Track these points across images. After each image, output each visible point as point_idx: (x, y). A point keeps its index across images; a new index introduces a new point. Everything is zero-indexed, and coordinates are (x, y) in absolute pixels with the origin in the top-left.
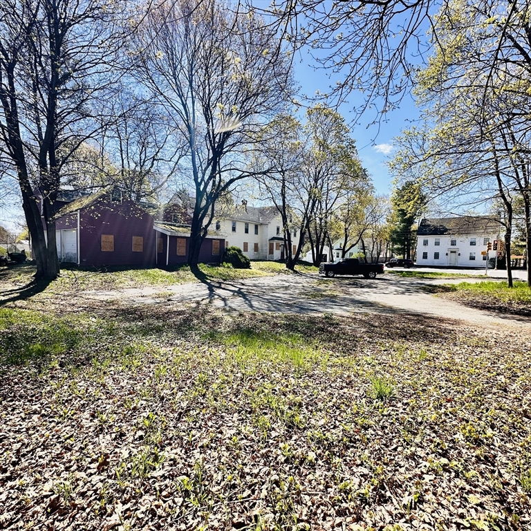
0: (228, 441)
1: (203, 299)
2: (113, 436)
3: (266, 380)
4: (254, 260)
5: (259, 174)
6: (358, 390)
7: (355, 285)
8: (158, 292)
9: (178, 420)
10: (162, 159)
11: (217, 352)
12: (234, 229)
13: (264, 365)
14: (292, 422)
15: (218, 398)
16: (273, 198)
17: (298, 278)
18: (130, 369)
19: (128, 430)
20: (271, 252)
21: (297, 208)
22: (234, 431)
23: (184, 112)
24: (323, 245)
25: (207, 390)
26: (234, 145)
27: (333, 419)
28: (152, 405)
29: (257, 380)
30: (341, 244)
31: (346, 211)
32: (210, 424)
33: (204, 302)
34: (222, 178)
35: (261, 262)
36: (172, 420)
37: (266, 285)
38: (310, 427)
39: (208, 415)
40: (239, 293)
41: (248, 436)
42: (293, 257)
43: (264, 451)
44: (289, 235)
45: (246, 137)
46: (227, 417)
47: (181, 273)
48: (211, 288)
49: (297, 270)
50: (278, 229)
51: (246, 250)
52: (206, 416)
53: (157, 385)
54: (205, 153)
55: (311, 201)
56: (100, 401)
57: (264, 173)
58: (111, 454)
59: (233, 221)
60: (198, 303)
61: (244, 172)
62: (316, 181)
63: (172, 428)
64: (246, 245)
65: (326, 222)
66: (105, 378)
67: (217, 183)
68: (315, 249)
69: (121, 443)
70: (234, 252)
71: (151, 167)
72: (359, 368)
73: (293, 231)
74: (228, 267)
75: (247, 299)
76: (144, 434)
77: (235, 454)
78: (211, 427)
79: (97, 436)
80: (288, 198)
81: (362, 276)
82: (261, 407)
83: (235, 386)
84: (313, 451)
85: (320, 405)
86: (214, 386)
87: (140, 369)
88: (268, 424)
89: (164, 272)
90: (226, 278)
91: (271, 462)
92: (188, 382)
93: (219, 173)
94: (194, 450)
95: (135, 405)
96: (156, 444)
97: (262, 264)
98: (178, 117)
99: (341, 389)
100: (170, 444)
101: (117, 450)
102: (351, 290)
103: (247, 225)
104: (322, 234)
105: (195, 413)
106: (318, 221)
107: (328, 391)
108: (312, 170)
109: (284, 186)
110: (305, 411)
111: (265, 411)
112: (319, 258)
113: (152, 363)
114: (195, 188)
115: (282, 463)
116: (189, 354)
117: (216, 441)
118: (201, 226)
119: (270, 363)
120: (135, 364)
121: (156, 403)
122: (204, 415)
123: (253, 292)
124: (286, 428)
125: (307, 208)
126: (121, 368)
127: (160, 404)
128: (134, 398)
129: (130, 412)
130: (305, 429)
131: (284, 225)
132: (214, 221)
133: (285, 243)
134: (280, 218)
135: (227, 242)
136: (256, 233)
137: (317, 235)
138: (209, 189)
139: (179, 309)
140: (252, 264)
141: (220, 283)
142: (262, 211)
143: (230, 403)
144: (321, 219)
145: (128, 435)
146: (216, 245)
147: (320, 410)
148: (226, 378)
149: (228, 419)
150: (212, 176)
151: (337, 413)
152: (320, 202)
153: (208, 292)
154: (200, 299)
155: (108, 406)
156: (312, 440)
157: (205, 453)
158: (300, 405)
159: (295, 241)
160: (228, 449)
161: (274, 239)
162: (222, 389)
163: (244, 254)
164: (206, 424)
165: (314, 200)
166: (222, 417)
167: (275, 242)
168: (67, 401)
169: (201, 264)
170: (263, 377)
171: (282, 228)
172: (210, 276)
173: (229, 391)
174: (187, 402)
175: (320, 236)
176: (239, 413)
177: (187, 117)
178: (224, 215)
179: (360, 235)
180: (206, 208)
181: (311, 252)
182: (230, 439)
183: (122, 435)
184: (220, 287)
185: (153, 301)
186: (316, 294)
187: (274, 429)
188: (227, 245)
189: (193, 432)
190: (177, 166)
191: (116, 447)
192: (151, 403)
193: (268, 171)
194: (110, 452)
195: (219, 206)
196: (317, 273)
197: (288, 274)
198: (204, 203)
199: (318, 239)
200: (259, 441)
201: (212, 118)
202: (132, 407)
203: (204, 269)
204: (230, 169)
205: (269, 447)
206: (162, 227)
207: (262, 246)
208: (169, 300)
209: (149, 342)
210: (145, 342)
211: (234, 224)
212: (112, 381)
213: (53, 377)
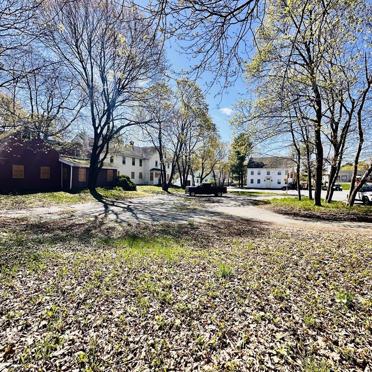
0: (116, 320)
1: (100, 214)
2: (20, 328)
3: (146, 271)
4: (139, 185)
5: (143, 123)
6: (210, 273)
7: (209, 201)
8: (62, 209)
9: (77, 308)
10: (67, 108)
11: (110, 253)
12: (124, 162)
13: (145, 260)
14: (165, 300)
15: (110, 288)
16: (153, 141)
17: (170, 197)
18: (36, 272)
19: (33, 322)
20: (152, 179)
21: (170, 149)
22: (121, 312)
23: (84, 74)
24: (188, 174)
25: (101, 283)
26: (123, 101)
27: (193, 294)
28: (55, 299)
29: (139, 271)
30: (199, 174)
31: (203, 151)
32: (103, 308)
33: (101, 216)
34: (115, 124)
35: (144, 186)
36: (72, 309)
37: (148, 202)
38: (177, 302)
39: (101, 302)
40: (129, 209)
41: (132, 314)
42: (167, 182)
43: (144, 323)
44: (164, 167)
45: (133, 96)
47: (82, 195)
48: (106, 206)
49: (170, 191)
50: (156, 163)
51: (133, 176)
53: (59, 282)
54: (102, 106)
55: (179, 144)
56: (8, 301)
57: (146, 123)
58: (17, 343)
59: (123, 156)
60: (96, 217)
61: (131, 121)
62: (183, 130)
63: (72, 315)
64: (133, 174)
65: (189, 159)
66: (13, 281)
67: (111, 128)
68: (182, 177)
69: (26, 333)
70: (124, 178)
71: (57, 114)
72: (210, 257)
73: (167, 164)
74: (120, 190)
75: (134, 213)
76: (47, 323)
77: (122, 329)
78: (104, 310)
79: (5, 330)
80: (163, 141)
81: (213, 195)
82: (142, 291)
83: (123, 278)
84: (179, 319)
85: (185, 285)
86: (107, 279)
87: (45, 271)
88: (147, 303)
89: (68, 194)
90: (118, 198)
91: (149, 331)
92: (86, 278)
93: (113, 120)
94: (88, 330)
95: (40, 301)
96: (58, 330)
97: (145, 187)
98: (79, 77)
99: (199, 273)
100: (70, 328)
101: (23, 339)
102: (206, 204)
103: (134, 159)
104: (187, 167)
105: (91, 301)
106: (184, 158)
107: (190, 275)
108: (180, 123)
109: (160, 133)
110: (174, 290)
111: (145, 294)
112: (185, 183)
113: (56, 265)
114: (94, 131)
115: (157, 330)
116: (87, 256)
117: (107, 321)
118: (98, 159)
119: (150, 259)
120: (41, 268)
121: (58, 297)
122: (98, 302)
123: (138, 207)
124: (160, 304)
125: (177, 149)
126: (28, 272)
127: (62, 298)
128: (40, 295)
129: (36, 307)
130: (173, 303)
131: (160, 160)
132: (109, 156)
133: (162, 172)
134: (157, 155)
135: (119, 172)
136: (141, 165)
137: (183, 167)
138: (104, 132)
139: (80, 222)
140: (138, 187)
141: (113, 202)
142: (145, 150)
143: (119, 291)
144: (186, 157)
145: (33, 326)
146: (110, 174)
147: (184, 289)
148: (116, 272)
149: (117, 303)
150: (107, 123)
151: (196, 290)
152: (185, 144)
153: (104, 209)
154: (97, 214)
155: (15, 304)
156: (178, 311)
157: (98, 331)
158: (171, 287)
159: (169, 171)
160: (116, 325)
161: (153, 169)
162: (113, 281)
163: (132, 180)
164: (100, 309)
165: (182, 143)
166: (113, 302)
167: (154, 172)
169: (99, 188)
170: (144, 270)
171: (159, 162)
172: (106, 197)
173: (119, 281)
174: (85, 293)
175: (186, 168)
176: (126, 297)
177: (87, 77)
178: (117, 152)
179: (212, 168)
180: (102, 146)
181: (179, 179)
182: (118, 318)
183: (28, 326)
184: (113, 205)
185: (59, 217)
186: (183, 208)
187: (151, 306)
188: (119, 174)
189: (89, 316)
190: (79, 114)
191: (22, 336)
192: (55, 298)
193: (149, 121)
194: (15, 342)
195: (112, 145)
196: (184, 193)
197: (163, 194)
198: (100, 142)
199: (184, 170)
200: (140, 317)
201: (106, 80)
202: (38, 302)
203: (101, 191)
204: (121, 119)
205: (148, 320)
206: (66, 160)
207: (145, 174)
208: (72, 216)
209: (53, 249)
210: (50, 249)
211: (124, 159)
212: (20, 283)
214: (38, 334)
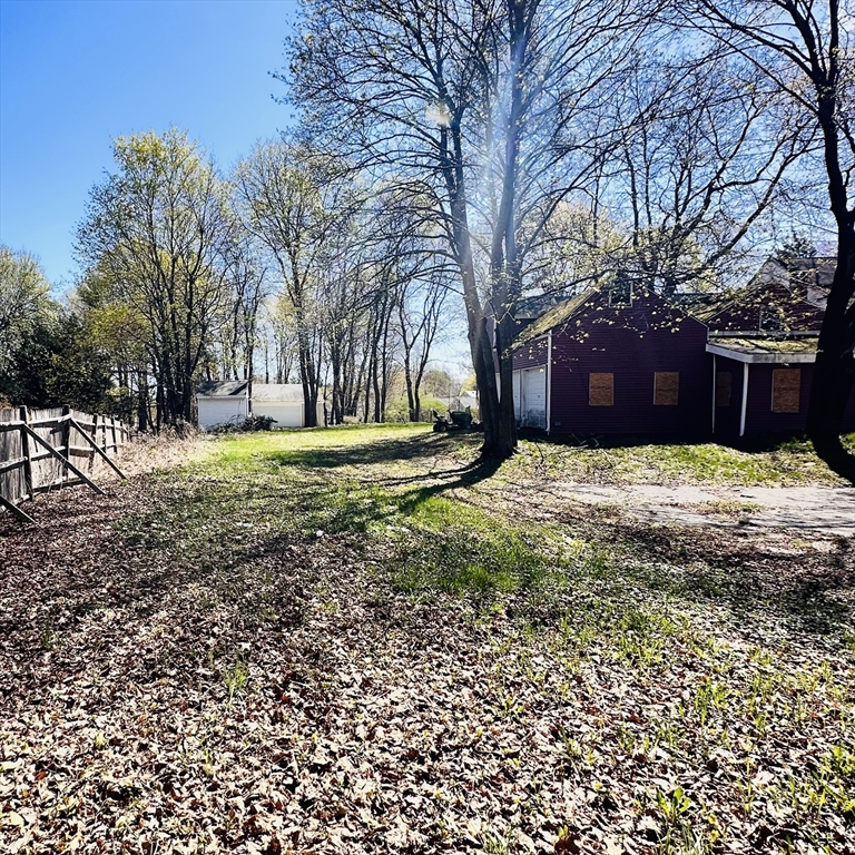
2: (592, 796)
18: (635, 664)
19: (623, 802)
28: (683, 771)
47: (784, 456)
53: (698, 725)
66: (582, 664)
71: (703, 210)
76: (658, 830)
79: (560, 779)
87: (659, 672)
89: (732, 453)
95: (642, 751)
101: (595, 831)
120: (648, 657)
121: (695, 769)
126: (615, 656)
127: (706, 779)
128: (642, 735)
129: (630, 762)
145: (622, 813)
155: (584, 728)
168: (513, 684)
183: (609, 805)
191: (595, 823)
194: (582, 828)
202: (636, 752)
208: (742, 523)
209: (683, 613)
210: (674, 611)
212: (596, 676)
213: (495, 631)
214: (634, 844)
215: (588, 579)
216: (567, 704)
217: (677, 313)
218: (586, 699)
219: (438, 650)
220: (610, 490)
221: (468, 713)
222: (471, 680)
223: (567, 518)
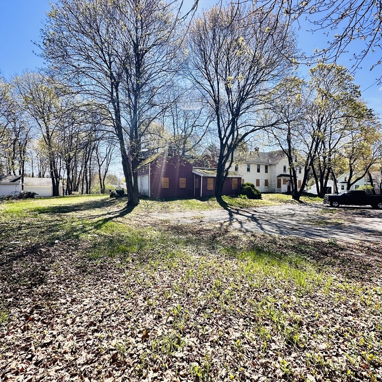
0: (233, 342)
1: (225, 222)
2: (155, 316)
3: (270, 293)
4: (265, 193)
5: (269, 126)
6: (366, 321)
7: (363, 214)
8: (194, 215)
9: (198, 314)
10: (198, 126)
11: (232, 264)
12: (248, 170)
13: (268, 280)
14: (292, 340)
15: (228, 302)
16: (280, 144)
17: (304, 208)
18: (170, 269)
19: (164, 314)
20: (279, 186)
21: (302, 150)
22: (238, 335)
24: (327, 179)
25: (221, 294)
26: (248, 108)
27: (336, 346)
28: (181, 299)
29: (261, 292)
30: (346, 178)
31: (351, 149)
32: (220, 323)
33: (225, 224)
34: (239, 133)
35: (270, 194)
36: (193, 313)
37: (275, 212)
38: (310, 349)
39: (219, 316)
40: (253, 218)
41: (251, 342)
42: (299, 190)
43: (263, 361)
44: (294, 172)
45: (257, 100)
46: (235, 321)
47: (210, 202)
48: (231, 214)
49: (302, 200)
50: (285, 168)
51: (258, 184)
52: (218, 316)
53: (186, 283)
55: (315, 143)
56: (150, 289)
57: (272, 125)
58: (151, 329)
59: (247, 164)
60: (221, 224)
61: (255, 127)
62: (319, 125)
63: (192, 320)
64: (258, 181)
65: (330, 160)
66: (155, 273)
67: (235, 137)
68: (319, 183)
69: (158, 322)
70: (248, 186)
71: (191, 132)
72: (366, 297)
73: (298, 168)
74: (244, 198)
75: (259, 223)
76: (173, 320)
77: (238, 356)
78: (221, 326)
79: (145, 314)
80: (293, 143)
81: (370, 206)
82: (264, 318)
83: (242, 295)
84: (312, 375)
85: (322, 328)
86: (226, 292)
87: (177, 270)
88: (269, 336)
89: (199, 202)
90: (243, 206)
91: (269, 373)
92: (208, 285)
93: (237, 128)
94: (206, 342)
95: (170, 296)
96: (180, 330)
97: (271, 196)
98: (208, 95)
99: (346, 316)
100: (190, 333)
101: (155, 327)
102: (357, 219)
103: (259, 166)
104: (326, 170)
105: (210, 311)
106: (321, 159)
107: (331, 316)
108: (315, 118)
109: (289, 134)
110: (306, 331)
111: (266, 322)
112: (323, 191)
113: (185, 266)
114: (220, 142)
115: (279, 378)
116: (211, 262)
117: (223, 340)
118: (224, 168)
119: (274, 279)
120: (174, 266)
121: (184, 297)
122: (216, 314)
123: (263, 217)
124: (285, 343)
125: (311, 149)
126: (165, 268)
127: (187, 299)
128: (171, 291)
129: (167, 301)
130: (305, 348)
131: (289, 164)
132: (234, 165)
133: (291, 178)
134: (286, 159)
135: (243, 180)
136: (266, 172)
137: (321, 170)
138: (229, 142)
139: (207, 228)
140: (263, 195)
141: (238, 210)
142: (271, 155)
143: (237, 309)
144: (324, 158)
145: (163, 318)
146: (235, 182)
147: (322, 334)
148: (236, 287)
149: (234, 322)
150: (232, 132)
151: (341, 341)
152: (323, 142)
153: (228, 216)
154: (222, 222)
155: (154, 294)
156: (312, 363)
157: (214, 347)
158: (301, 324)
159: (300, 177)
160: (232, 349)
161: (281, 175)
162: (232, 295)
163: (257, 188)
164: (217, 323)
165: (318, 141)
166: (230, 320)
167: (282, 179)
168: (132, 285)
169: (224, 196)
170: (267, 291)
171: (288, 167)
172: (231, 205)
173: (238, 298)
174: (205, 301)
175: (324, 171)
176: (244, 319)
177: (214, 93)
178: (241, 160)
179: (367, 170)
180: (227, 156)
181: (315, 185)
182: (235, 341)
183: (160, 317)
184: (237, 213)
185: (191, 222)
186: (322, 221)
187: (274, 341)
188: (243, 181)
189: (207, 327)
191: (155, 325)
192: (181, 297)
193: (275, 123)
195: (237, 153)
196: (322, 203)
197: (294, 204)
198: (226, 152)
199: (322, 174)
200: (259, 350)
201: (231, 92)
202: (168, 297)
203: (226, 199)
204: (245, 126)
205: (269, 357)
206: (198, 171)
207: (271, 181)
208: (201, 221)
209: (184, 250)
210: (182, 250)
211: (249, 166)
212: (159, 276)
213: (127, 268)
214: (166, 327)
215: (159, 244)
216: (150, 287)
217: (185, 161)
218: (155, 284)
219: (105, 279)
220: (168, 214)
221: (115, 300)
222: (117, 288)
223: (154, 225)
